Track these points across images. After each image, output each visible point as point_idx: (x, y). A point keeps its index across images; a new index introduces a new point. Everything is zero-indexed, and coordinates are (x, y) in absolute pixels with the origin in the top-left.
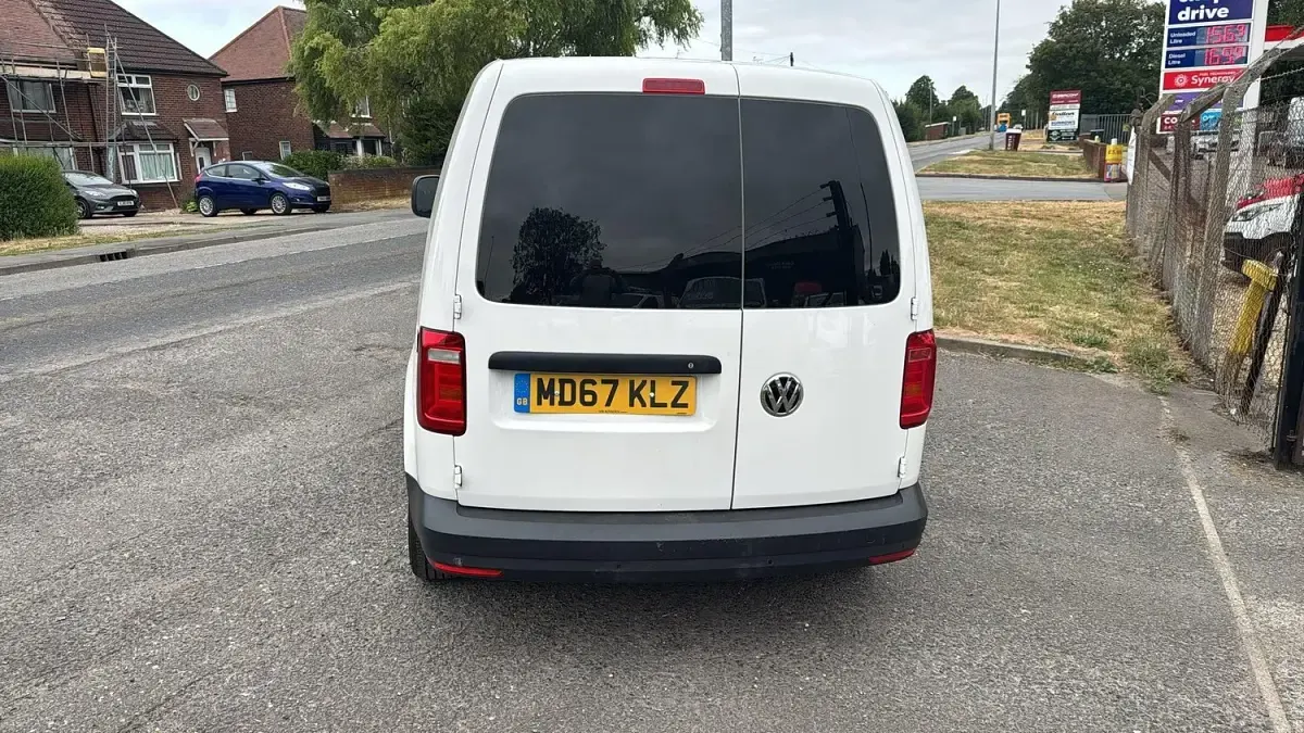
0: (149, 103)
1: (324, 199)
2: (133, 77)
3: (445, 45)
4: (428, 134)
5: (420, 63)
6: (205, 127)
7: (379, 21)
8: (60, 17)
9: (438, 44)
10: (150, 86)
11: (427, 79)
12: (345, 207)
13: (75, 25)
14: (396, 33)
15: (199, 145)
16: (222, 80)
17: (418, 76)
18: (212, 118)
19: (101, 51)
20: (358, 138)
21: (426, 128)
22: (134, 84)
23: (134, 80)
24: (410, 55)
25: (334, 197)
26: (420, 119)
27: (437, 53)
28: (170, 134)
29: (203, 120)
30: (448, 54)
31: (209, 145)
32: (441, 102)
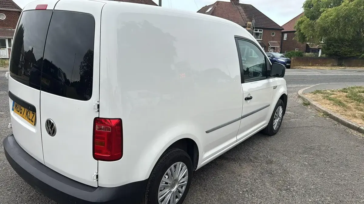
0: (261, 37)
1: (289, 64)
2: (258, 30)
3: (341, 19)
4: (330, 48)
5: (331, 25)
6: (274, 43)
7: (321, 13)
8: (245, 15)
9: (338, 19)
10: (262, 32)
11: (333, 30)
12: (294, 67)
13: (248, 17)
14: (325, 16)
15: (271, 48)
16: (282, 31)
17: (330, 29)
18: (277, 41)
19: (251, 23)
20: (320, 49)
21: (330, 45)
22: (258, 32)
23: (258, 31)
24: (328, 23)
25: (292, 64)
26: (329, 43)
27: (337, 22)
28: (264, 45)
29: (274, 42)
30: (341, 22)
31: (274, 48)
32: (336, 37)
